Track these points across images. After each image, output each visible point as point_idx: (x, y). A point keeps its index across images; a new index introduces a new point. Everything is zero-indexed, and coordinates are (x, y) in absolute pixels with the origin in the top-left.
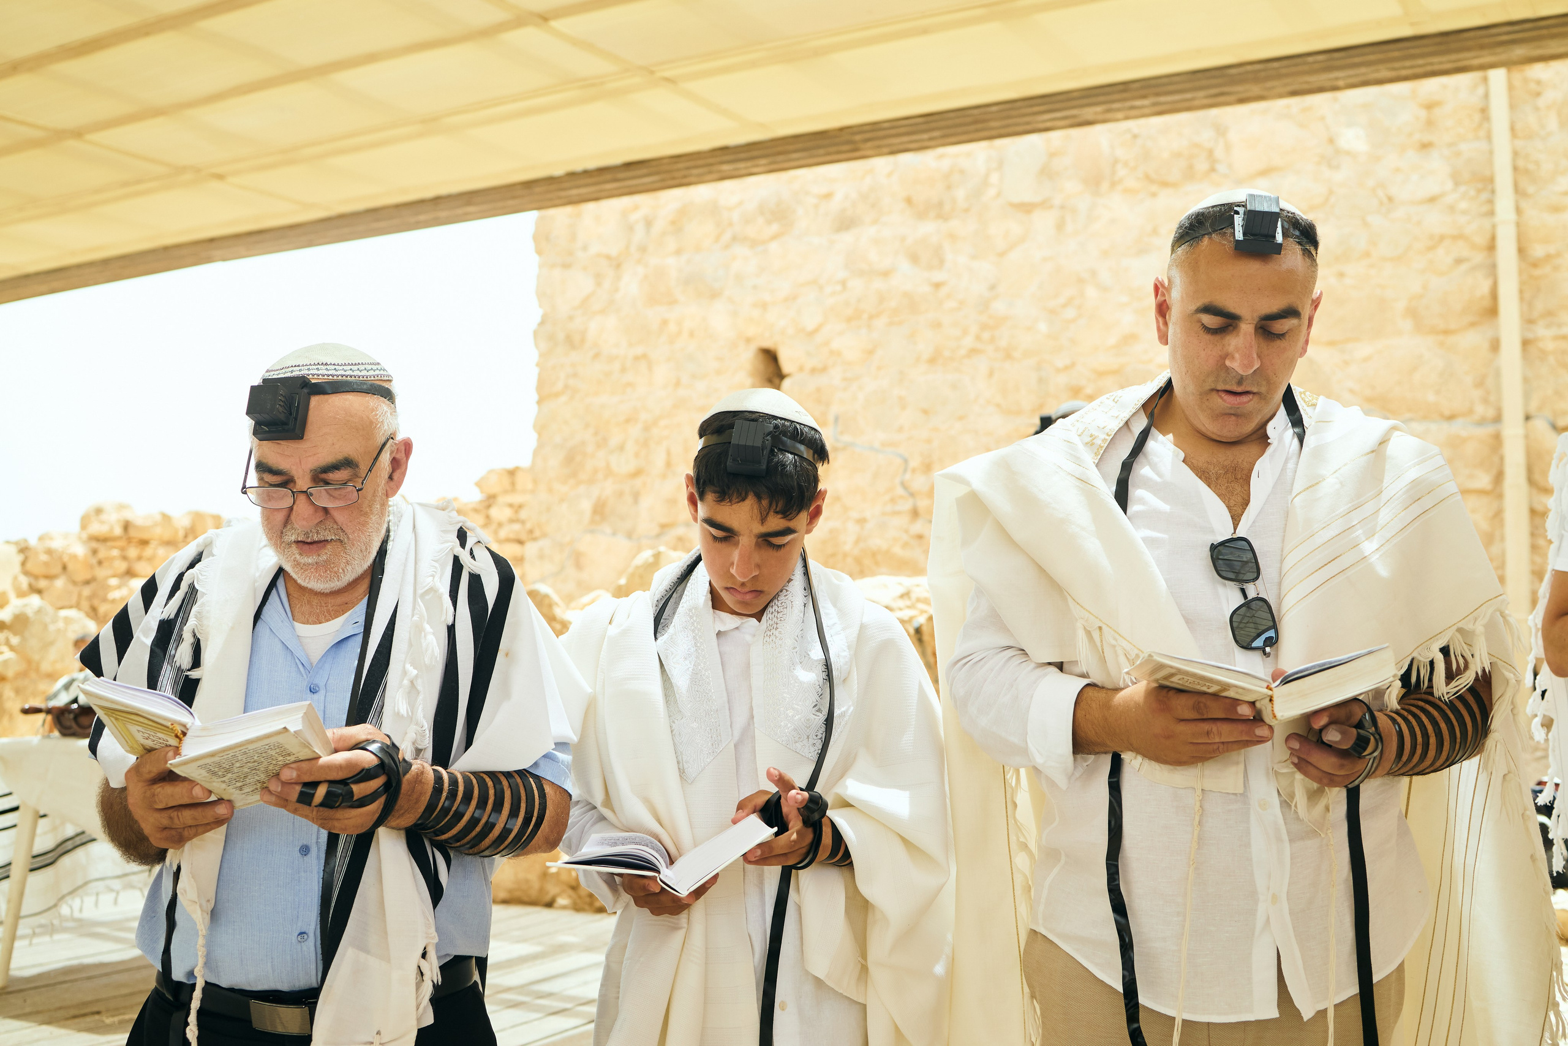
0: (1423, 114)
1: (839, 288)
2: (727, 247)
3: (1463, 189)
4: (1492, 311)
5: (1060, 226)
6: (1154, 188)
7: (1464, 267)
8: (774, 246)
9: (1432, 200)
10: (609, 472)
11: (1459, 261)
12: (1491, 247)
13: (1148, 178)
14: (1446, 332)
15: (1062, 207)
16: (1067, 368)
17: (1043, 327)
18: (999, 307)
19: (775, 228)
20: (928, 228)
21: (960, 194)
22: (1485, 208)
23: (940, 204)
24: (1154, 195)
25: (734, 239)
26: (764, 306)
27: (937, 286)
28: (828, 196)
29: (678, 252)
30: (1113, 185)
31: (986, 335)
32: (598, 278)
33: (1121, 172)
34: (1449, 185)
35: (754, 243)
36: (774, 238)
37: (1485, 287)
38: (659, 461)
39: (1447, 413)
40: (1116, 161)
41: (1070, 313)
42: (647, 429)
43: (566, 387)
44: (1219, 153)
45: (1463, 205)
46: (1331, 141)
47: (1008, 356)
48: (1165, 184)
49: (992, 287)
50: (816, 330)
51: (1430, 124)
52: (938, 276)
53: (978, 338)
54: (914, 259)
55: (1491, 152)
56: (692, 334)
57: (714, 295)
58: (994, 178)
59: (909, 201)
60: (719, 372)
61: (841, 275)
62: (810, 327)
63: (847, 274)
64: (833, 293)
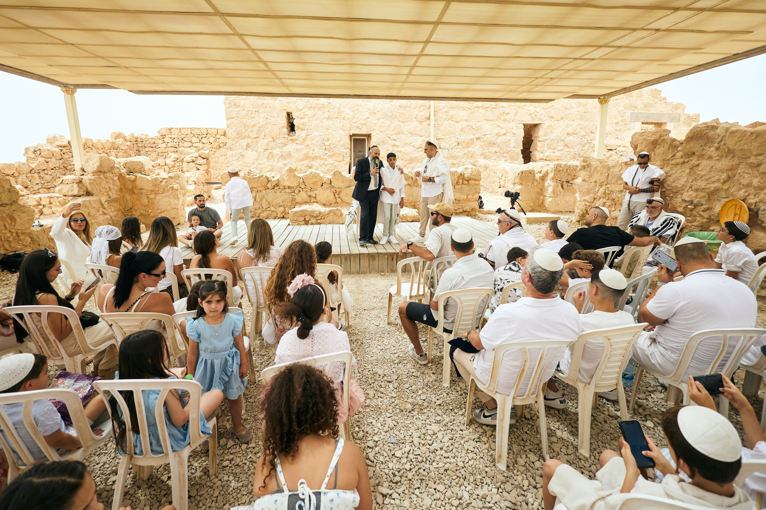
4: (429, 118)
7: (425, 111)
10: (249, 137)
12: (429, 108)
14: (421, 122)
17: (351, 114)
18: (342, 109)
26: (289, 103)
37: (428, 114)
38: (263, 135)
39: (421, 136)
41: (356, 112)
42: (259, 127)
50: (302, 110)
57: (276, 99)
60: (278, 117)
61: (307, 98)
62: (300, 109)
63: (309, 99)
64: (306, 102)
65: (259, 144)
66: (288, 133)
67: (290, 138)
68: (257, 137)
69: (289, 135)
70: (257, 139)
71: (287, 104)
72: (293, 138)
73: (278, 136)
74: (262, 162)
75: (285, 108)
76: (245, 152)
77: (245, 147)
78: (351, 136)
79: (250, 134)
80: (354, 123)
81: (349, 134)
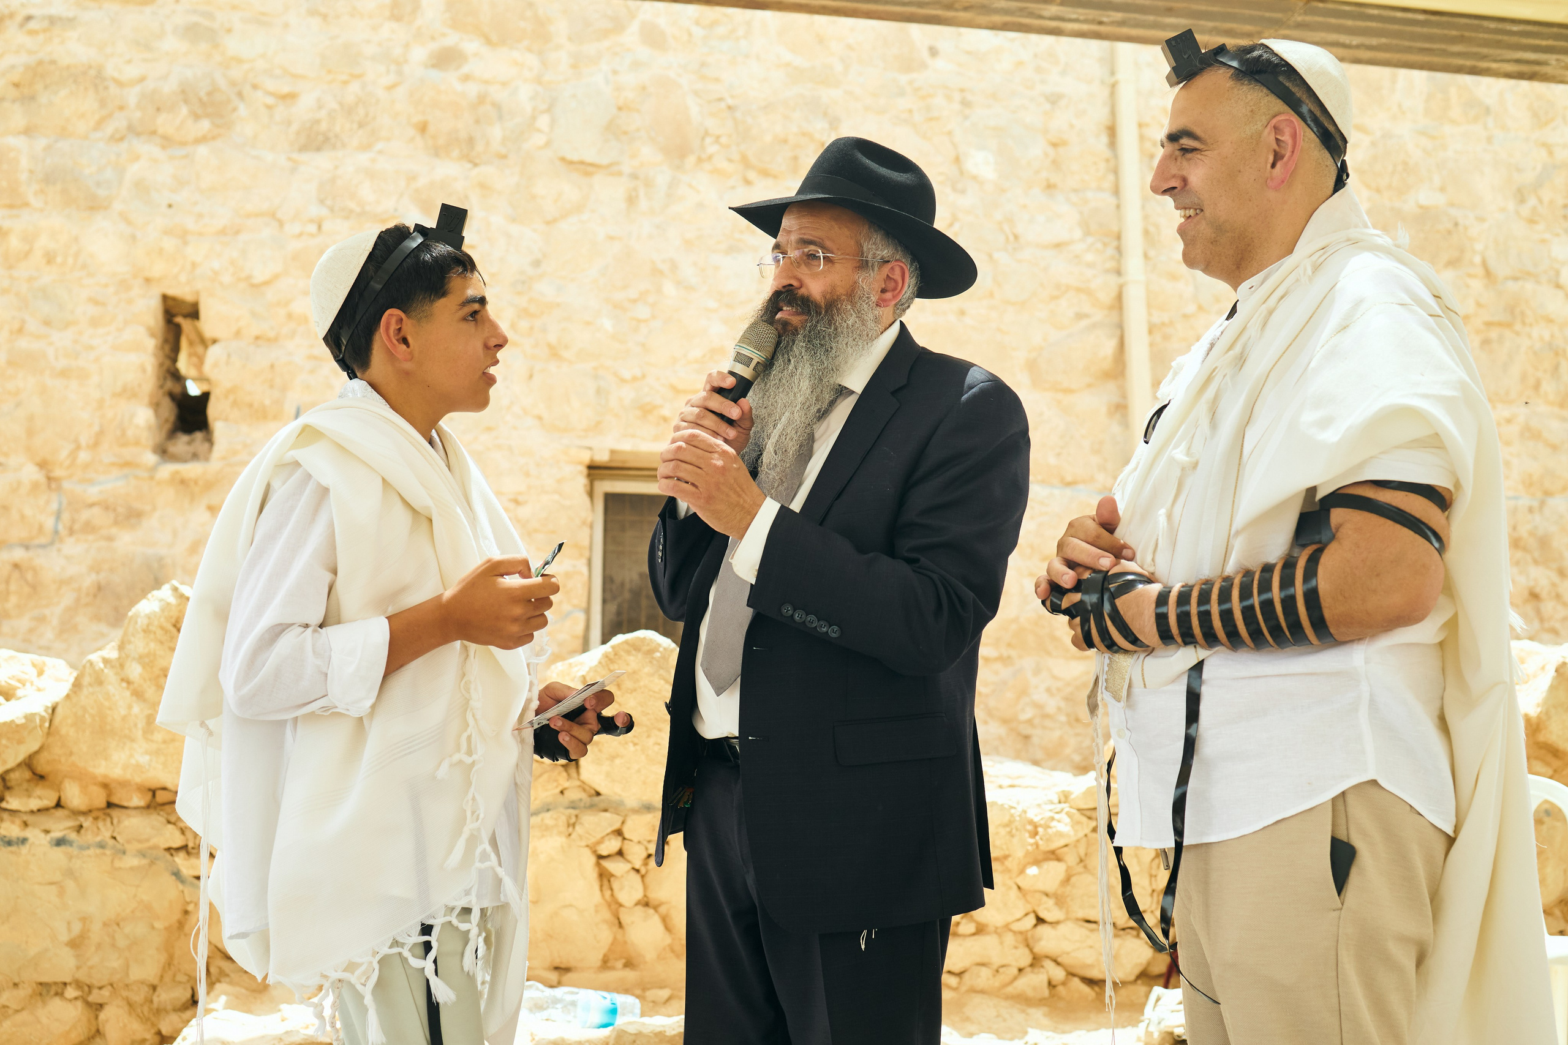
0: (1050, 150)
1: (313, 228)
2: (117, 138)
3: (1090, 240)
4: (1120, 371)
5: (631, 200)
6: (752, 175)
7: (1084, 323)
8: (202, 150)
9: (1058, 246)
11: (1080, 316)
12: (1119, 305)
13: (745, 162)
14: (1068, 391)
15: (634, 176)
16: (635, 379)
17: (608, 324)
19: (205, 125)
21: (496, 133)
22: (1111, 264)
23: (471, 141)
25: (133, 130)
26: (184, 236)
28: (289, 98)
30: (700, 160)
33: (712, 149)
34: (1078, 234)
35: (167, 142)
36: (201, 138)
37: (1109, 347)
39: (1069, 479)
40: (707, 133)
41: (642, 311)
45: (1089, 257)
46: (957, 160)
47: (554, 353)
49: (537, 263)
50: (267, 283)
51: (1056, 164)
55: (1118, 207)
56: (50, 258)
57: (95, 206)
58: (543, 122)
59: (423, 128)
60: (95, 322)
61: (315, 210)
62: (259, 277)
63: (324, 212)
64: (300, 235)
66: (160, 436)
67: (168, 469)
69: (163, 452)
71: (169, 244)
72: (191, 469)
73: (83, 456)
75: (157, 269)
78: (595, 470)
80: (623, 381)
81: (586, 457)
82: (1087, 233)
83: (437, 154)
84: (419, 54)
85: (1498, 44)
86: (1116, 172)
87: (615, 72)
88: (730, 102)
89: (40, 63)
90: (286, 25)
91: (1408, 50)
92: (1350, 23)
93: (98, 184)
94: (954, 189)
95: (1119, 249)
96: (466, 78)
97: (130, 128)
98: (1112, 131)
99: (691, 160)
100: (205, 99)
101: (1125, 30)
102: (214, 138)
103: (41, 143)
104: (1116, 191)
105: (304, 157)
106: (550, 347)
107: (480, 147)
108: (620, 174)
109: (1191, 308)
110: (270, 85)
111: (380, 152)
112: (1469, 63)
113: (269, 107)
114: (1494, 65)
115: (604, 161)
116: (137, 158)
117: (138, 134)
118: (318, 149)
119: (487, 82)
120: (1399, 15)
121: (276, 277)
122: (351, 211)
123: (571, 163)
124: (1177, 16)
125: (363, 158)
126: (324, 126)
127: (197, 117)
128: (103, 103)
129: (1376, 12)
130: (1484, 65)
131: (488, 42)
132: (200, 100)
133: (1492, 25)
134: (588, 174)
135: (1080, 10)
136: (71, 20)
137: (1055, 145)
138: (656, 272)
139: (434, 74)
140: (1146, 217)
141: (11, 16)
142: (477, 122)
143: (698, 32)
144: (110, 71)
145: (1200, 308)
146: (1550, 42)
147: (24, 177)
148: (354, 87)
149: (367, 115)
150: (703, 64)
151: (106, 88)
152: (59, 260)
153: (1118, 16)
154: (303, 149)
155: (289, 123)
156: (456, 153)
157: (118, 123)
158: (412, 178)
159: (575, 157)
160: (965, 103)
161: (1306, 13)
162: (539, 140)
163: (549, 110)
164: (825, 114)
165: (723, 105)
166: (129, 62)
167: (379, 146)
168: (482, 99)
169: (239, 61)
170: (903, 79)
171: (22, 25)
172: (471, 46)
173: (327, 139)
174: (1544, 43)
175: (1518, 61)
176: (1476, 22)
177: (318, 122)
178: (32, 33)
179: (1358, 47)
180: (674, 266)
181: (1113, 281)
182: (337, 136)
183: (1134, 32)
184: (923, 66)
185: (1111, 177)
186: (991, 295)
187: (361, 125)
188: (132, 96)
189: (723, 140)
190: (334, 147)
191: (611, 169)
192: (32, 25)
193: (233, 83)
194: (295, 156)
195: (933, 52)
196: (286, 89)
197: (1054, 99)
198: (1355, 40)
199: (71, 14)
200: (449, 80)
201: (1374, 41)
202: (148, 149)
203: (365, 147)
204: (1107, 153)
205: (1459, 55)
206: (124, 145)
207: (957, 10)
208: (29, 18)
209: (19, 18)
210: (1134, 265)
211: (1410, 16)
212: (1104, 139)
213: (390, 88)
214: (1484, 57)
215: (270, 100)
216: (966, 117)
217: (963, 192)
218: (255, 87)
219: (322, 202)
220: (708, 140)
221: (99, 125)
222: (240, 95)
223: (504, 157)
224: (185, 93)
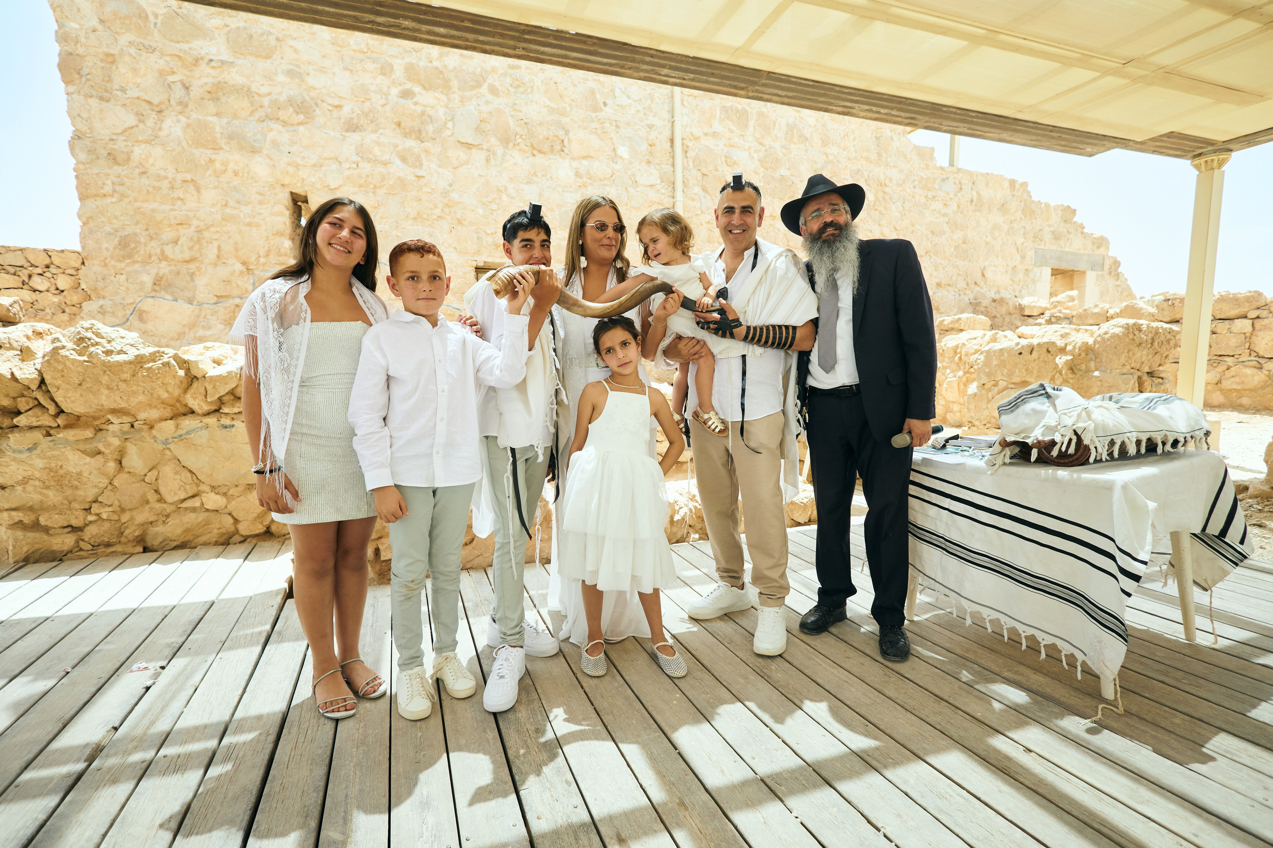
0: (649, 147)
1: (354, 166)
2: (261, 121)
3: (663, 184)
5: (488, 160)
6: (535, 152)
8: (301, 129)
9: (651, 186)
10: (163, 257)
13: (532, 146)
15: (488, 150)
17: (481, 211)
18: (455, 196)
19: (302, 117)
20: (411, 143)
21: (430, 128)
22: (671, 194)
23: (420, 131)
24: (534, 155)
25: (268, 117)
26: (297, 166)
27: (419, 177)
28: (339, 107)
29: (217, 114)
31: (447, 210)
32: (141, 117)
33: (519, 140)
34: (659, 181)
35: (285, 123)
36: (300, 124)
38: (211, 253)
40: (516, 133)
41: (494, 207)
42: (199, 231)
43: (114, 191)
44: (566, 142)
45: (663, 191)
46: (614, 150)
47: (460, 222)
48: (540, 152)
49: (451, 185)
50: (336, 189)
51: (651, 153)
52: (420, 173)
53: (442, 210)
54: (404, 160)
55: (674, 171)
56: (236, 174)
57: (254, 151)
58: (450, 125)
59: (399, 124)
60: (261, 203)
61: (355, 158)
62: (333, 187)
63: (359, 159)
64: (349, 168)
65: (201, 282)
68: (192, 260)
70: (192, 266)
71: (291, 170)
73: (262, 260)
74: (208, 333)
75: (287, 181)
76: (150, 301)
77: (149, 285)
78: (478, 269)
79: (168, 250)
80: (488, 234)
81: (475, 264)
82: (662, 181)
83: (406, 137)
84: (395, 91)
85: (838, 98)
86: (673, 158)
87: (479, 105)
88: (526, 121)
89: (219, 82)
90: (334, 74)
91: (803, 99)
92: (783, 85)
93: (255, 141)
94: (613, 162)
95: (674, 188)
96: (416, 103)
97: (266, 116)
98: (672, 141)
99: (511, 144)
100: (300, 105)
101: (693, 83)
102: (306, 123)
103: (225, 120)
104: (673, 165)
105: (348, 134)
106: (458, 220)
107: (424, 134)
108: (483, 149)
109: (699, 212)
110: (330, 101)
111: (381, 134)
112: (825, 106)
113: (330, 111)
114: (834, 108)
115: (476, 143)
116: (271, 130)
117: (271, 119)
118: (354, 131)
119: (424, 106)
120: (803, 82)
121: (340, 186)
122: (371, 159)
123: (463, 143)
124: (715, 78)
125: (374, 136)
126: (355, 121)
127: (297, 113)
128: (252, 104)
129: (794, 80)
130: (830, 107)
131: (424, 88)
132: (298, 105)
133: (838, 89)
134: (469, 148)
135: (677, 72)
136: (232, 63)
137: (651, 145)
138: (499, 191)
139: (401, 100)
140: (683, 176)
141: (202, 59)
142: (422, 123)
143: (511, 89)
144: (254, 88)
145: (702, 212)
146: (858, 98)
147: (218, 135)
148: (367, 104)
149: (374, 117)
150: (514, 104)
151: (253, 97)
152: (240, 174)
153: (692, 76)
154: (347, 131)
155: (340, 118)
156: (414, 136)
157: (261, 113)
158: (396, 146)
159: (464, 142)
160: (617, 126)
161: (767, 79)
162: (448, 132)
163: (452, 120)
164: (563, 128)
165: (523, 122)
166: (263, 85)
167: (381, 131)
168: (423, 113)
169: (315, 89)
170: (594, 115)
171: (208, 64)
172: (417, 89)
173: (358, 127)
174: (855, 98)
175: (843, 106)
176: (832, 87)
177: (353, 119)
178: (213, 68)
179: (784, 96)
180: (506, 189)
181: (671, 200)
182: (362, 126)
183: (697, 84)
184: (601, 110)
185: (671, 160)
186: (627, 204)
187: (372, 122)
188: (266, 101)
189: (523, 137)
190: (361, 131)
191: (478, 147)
192: (213, 64)
193: (313, 99)
194: (344, 133)
195: (605, 104)
196: (337, 103)
197: (651, 127)
198: (784, 93)
199: (231, 60)
200: (409, 103)
201: (791, 94)
202: (276, 126)
203: (375, 131)
204: (670, 150)
205: (822, 102)
206: (265, 124)
207: (626, 69)
208: (211, 60)
209: (206, 60)
210: (679, 194)
211: (807, 82)
212: (669, 144)
213: (383, 106)
214: (831, 104)
215: (330, 108)
216: (618, 133)
217: (616, 163)
218: (323, 101)
219: (357, 154)
220: (517, 137)
221: (252, 113)
222: (316, 104)
223: (434, 139)
224: (290, 101)
